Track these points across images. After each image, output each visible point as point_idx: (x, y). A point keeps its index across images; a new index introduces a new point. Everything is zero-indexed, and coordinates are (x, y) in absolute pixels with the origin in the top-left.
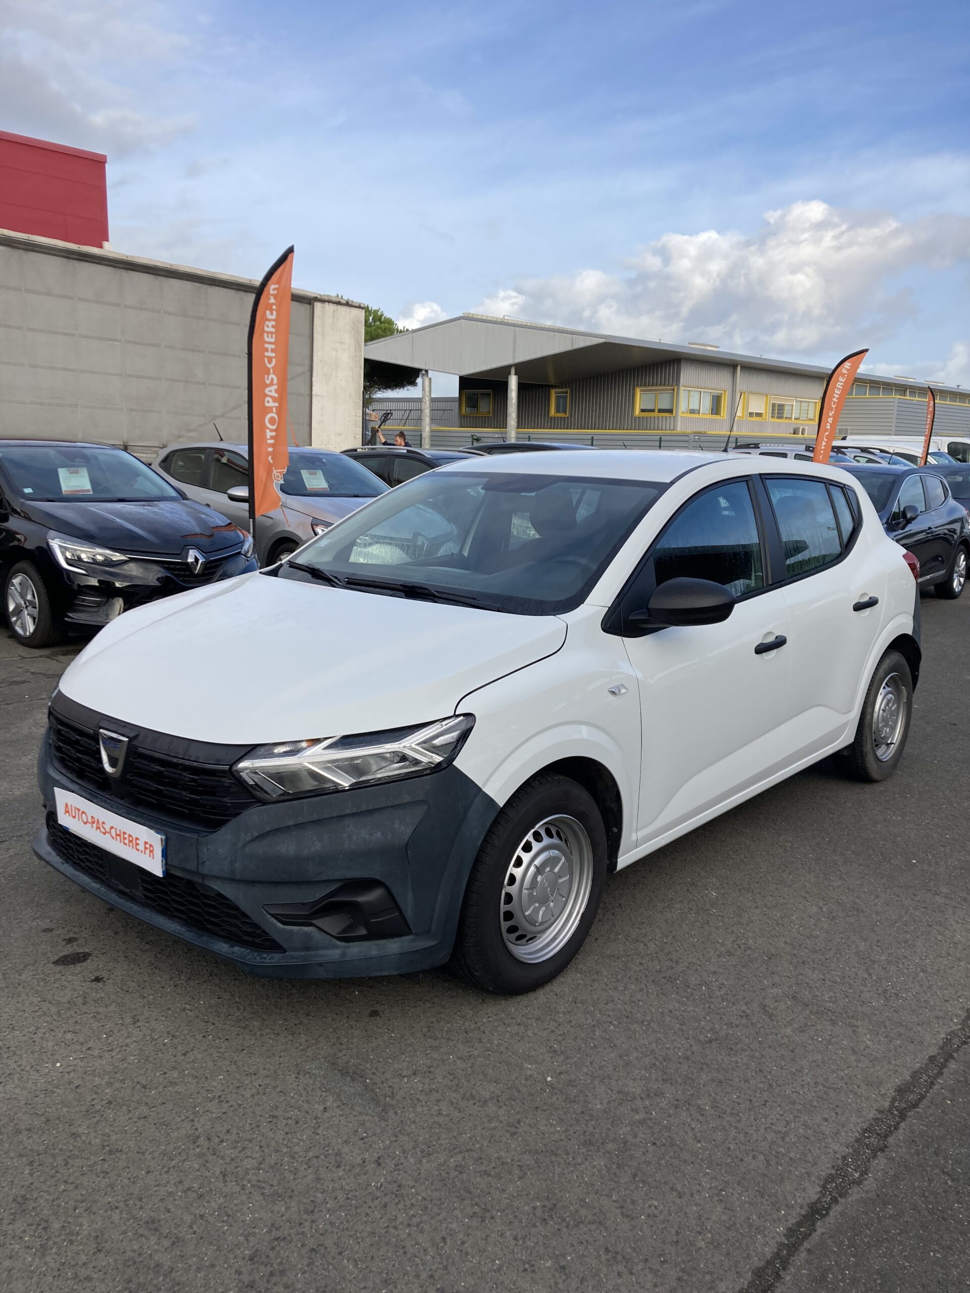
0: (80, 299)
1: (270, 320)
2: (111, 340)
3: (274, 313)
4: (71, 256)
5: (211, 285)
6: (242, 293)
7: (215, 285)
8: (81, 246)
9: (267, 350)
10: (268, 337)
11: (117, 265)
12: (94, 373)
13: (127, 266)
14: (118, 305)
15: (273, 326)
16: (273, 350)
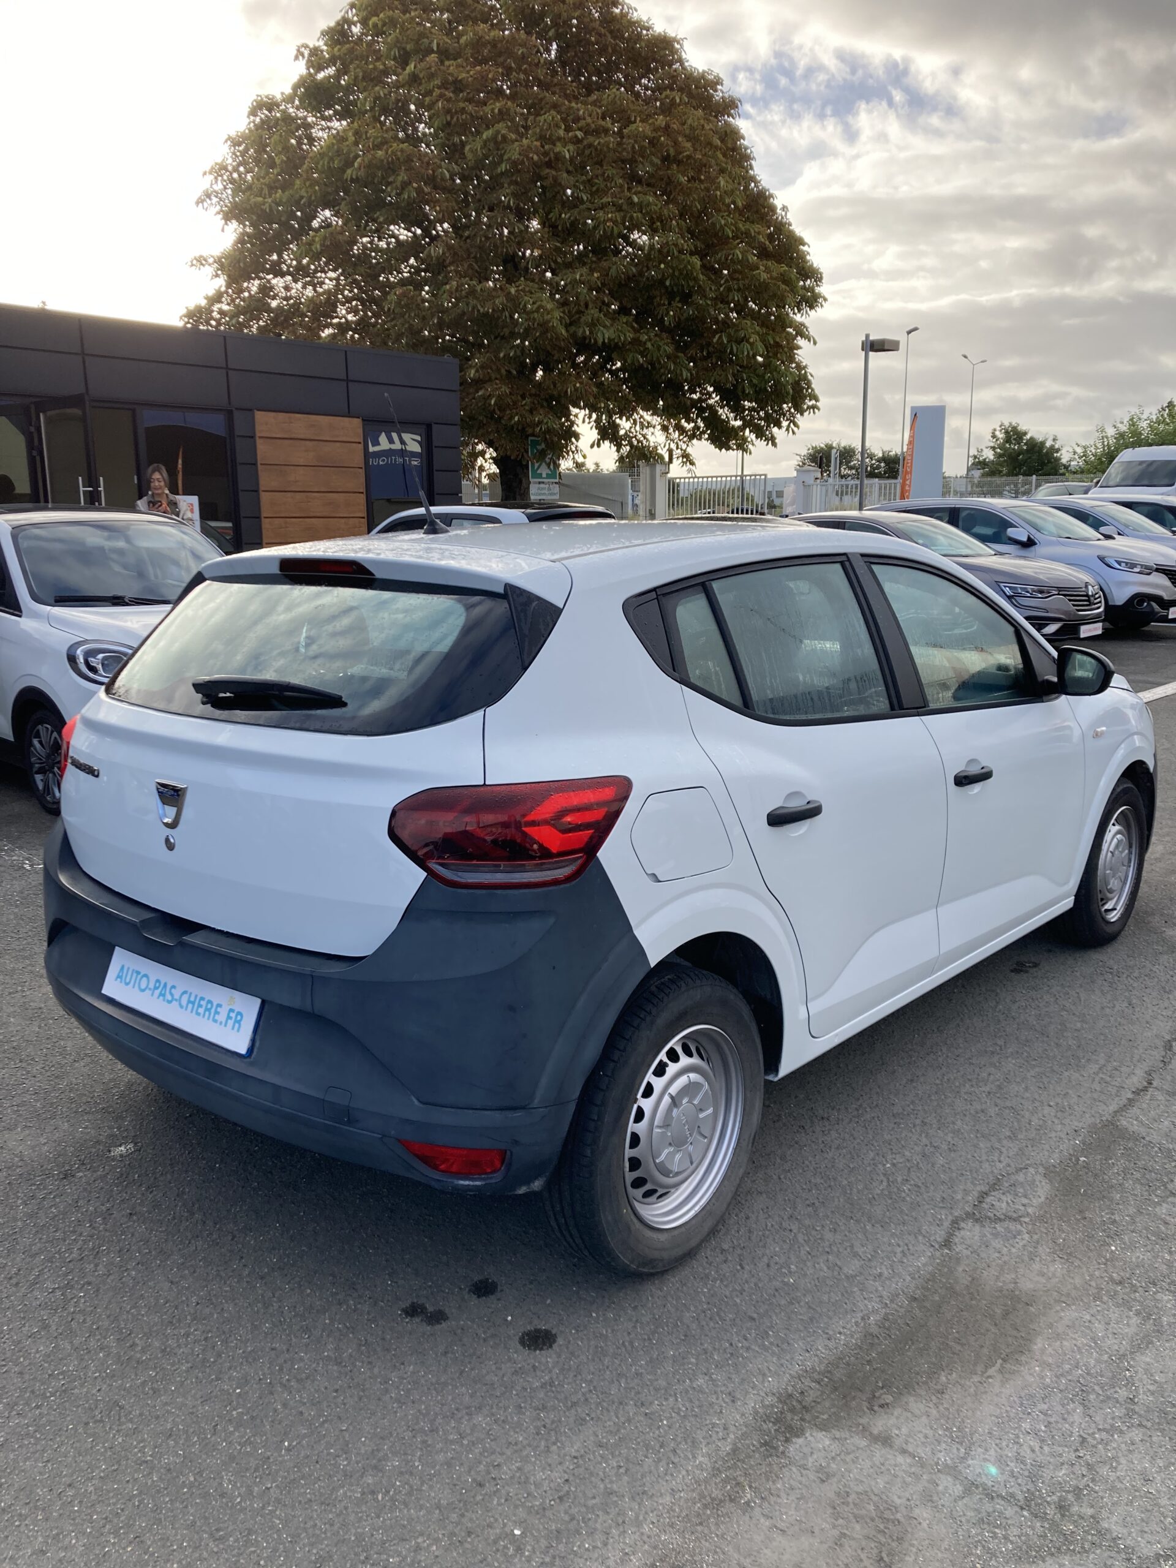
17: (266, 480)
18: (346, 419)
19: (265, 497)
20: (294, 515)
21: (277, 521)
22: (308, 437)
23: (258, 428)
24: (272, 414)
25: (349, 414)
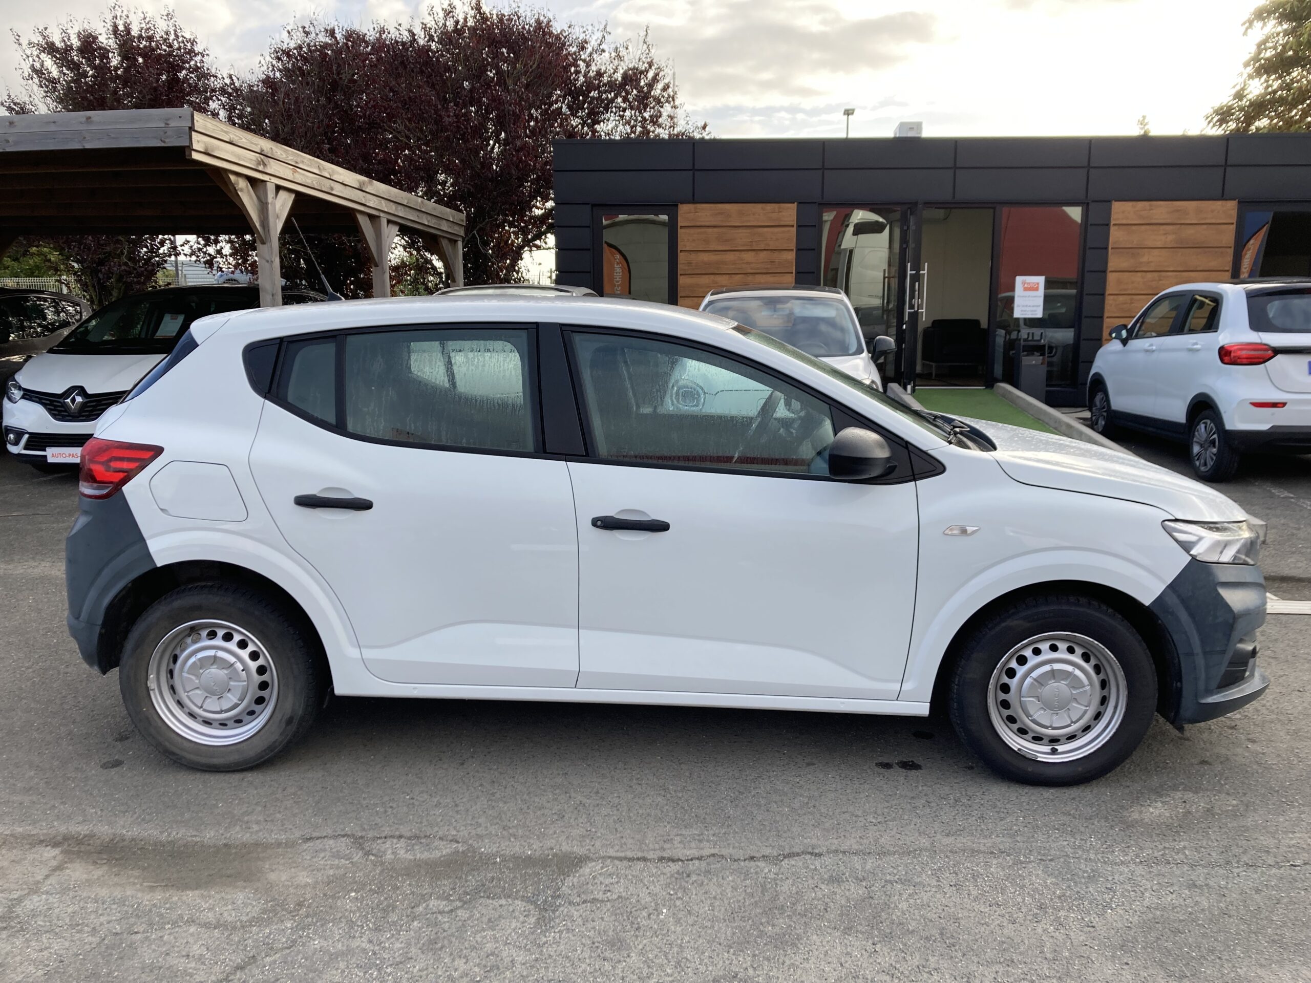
17: (1114, 261)
18: (1219, 203)
19: (1111, 278)
20: (1142, 292)
21: (1121, 298)
22: (1168, 221)
23: (1113, 216)
24: (1130, 204)
25: (1223, 197)
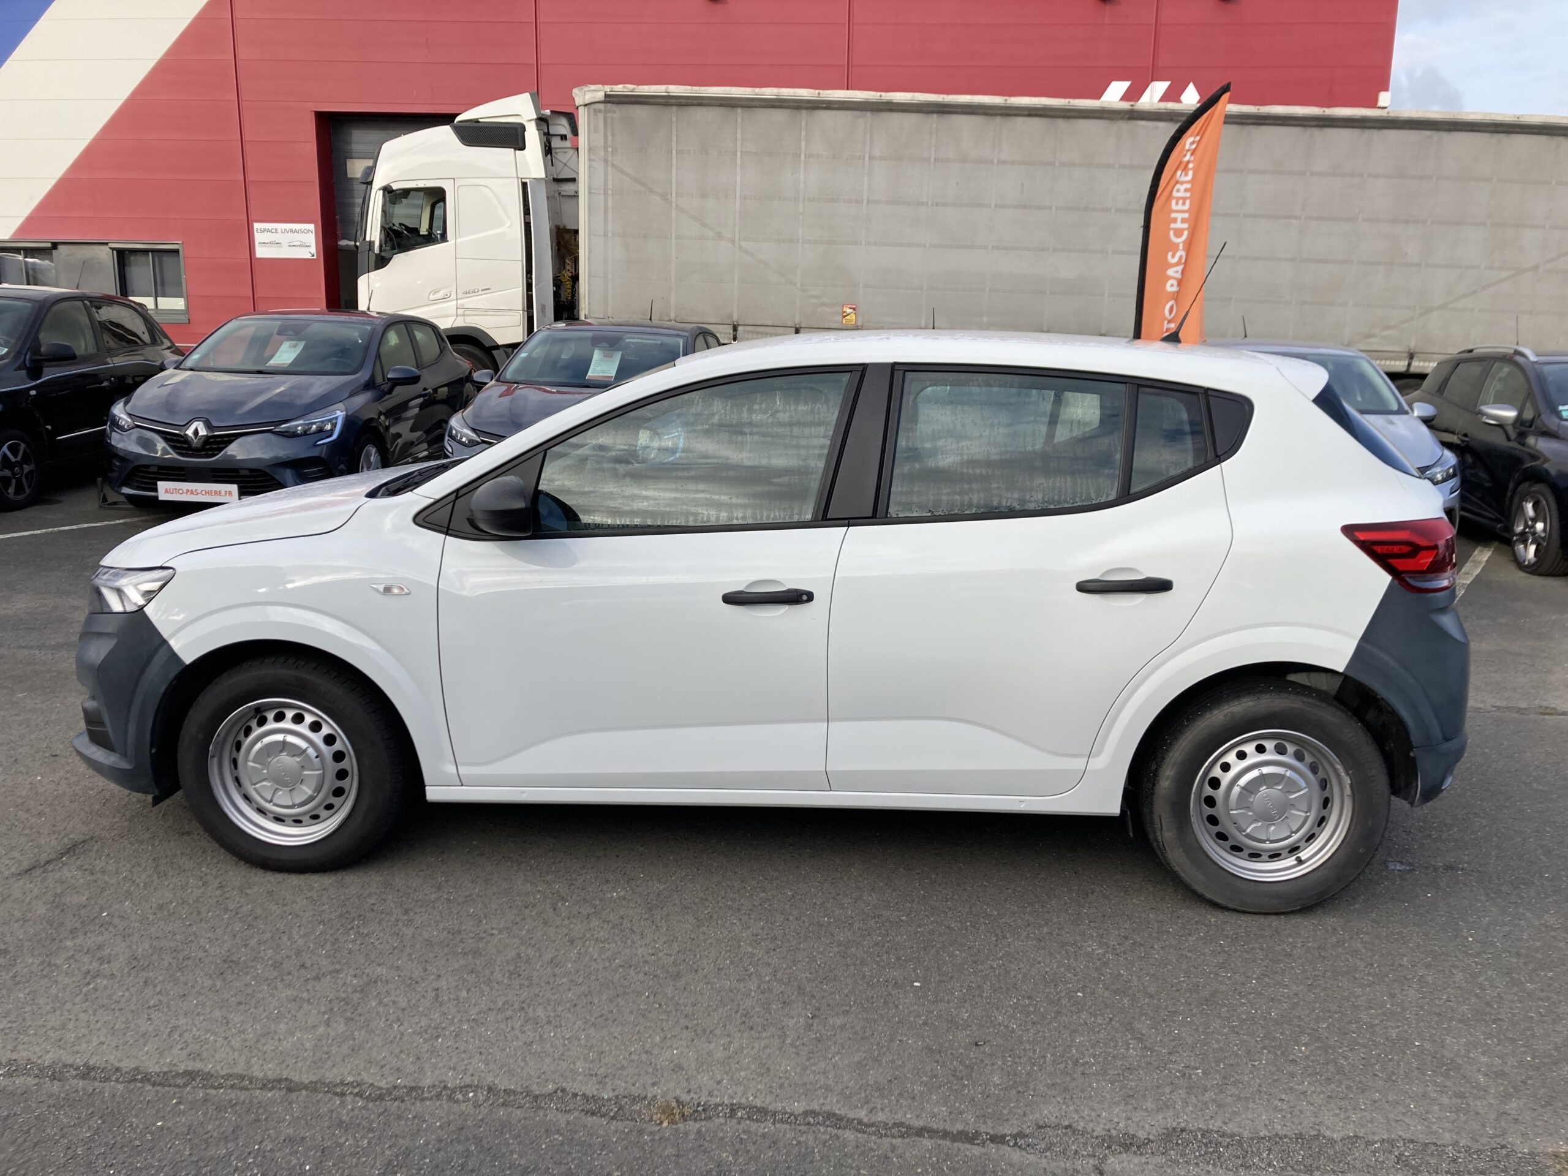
0: (1252, 172)
1: (1182, 183)
2: (1285, 217)
3: (1191, 173)
4: (1247, 121)
5: (1450, 130)
6: (1502, 136)
7: (1461, 130)
8: (1261, 108)
9: (1175, 220)
10: (1177, 204)
11: (1307, 123)
12: (1258, 259)
13: (1321, 123)
14: (1302, 173)
15: (1186, 190)
16: (1183, 221)
